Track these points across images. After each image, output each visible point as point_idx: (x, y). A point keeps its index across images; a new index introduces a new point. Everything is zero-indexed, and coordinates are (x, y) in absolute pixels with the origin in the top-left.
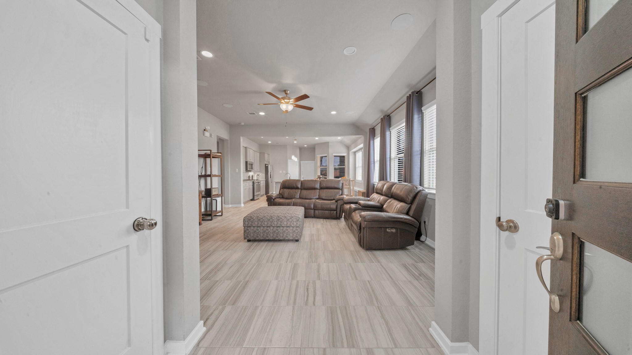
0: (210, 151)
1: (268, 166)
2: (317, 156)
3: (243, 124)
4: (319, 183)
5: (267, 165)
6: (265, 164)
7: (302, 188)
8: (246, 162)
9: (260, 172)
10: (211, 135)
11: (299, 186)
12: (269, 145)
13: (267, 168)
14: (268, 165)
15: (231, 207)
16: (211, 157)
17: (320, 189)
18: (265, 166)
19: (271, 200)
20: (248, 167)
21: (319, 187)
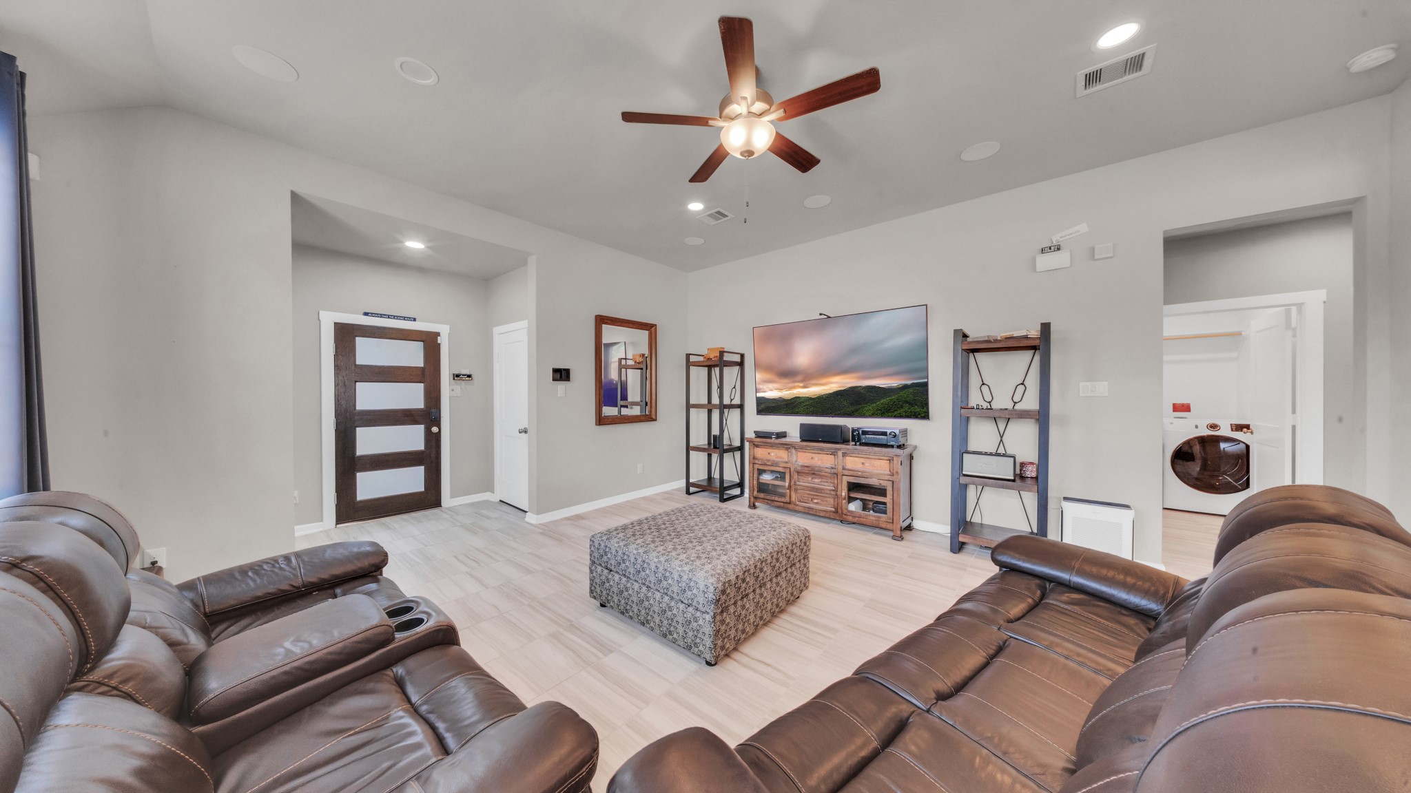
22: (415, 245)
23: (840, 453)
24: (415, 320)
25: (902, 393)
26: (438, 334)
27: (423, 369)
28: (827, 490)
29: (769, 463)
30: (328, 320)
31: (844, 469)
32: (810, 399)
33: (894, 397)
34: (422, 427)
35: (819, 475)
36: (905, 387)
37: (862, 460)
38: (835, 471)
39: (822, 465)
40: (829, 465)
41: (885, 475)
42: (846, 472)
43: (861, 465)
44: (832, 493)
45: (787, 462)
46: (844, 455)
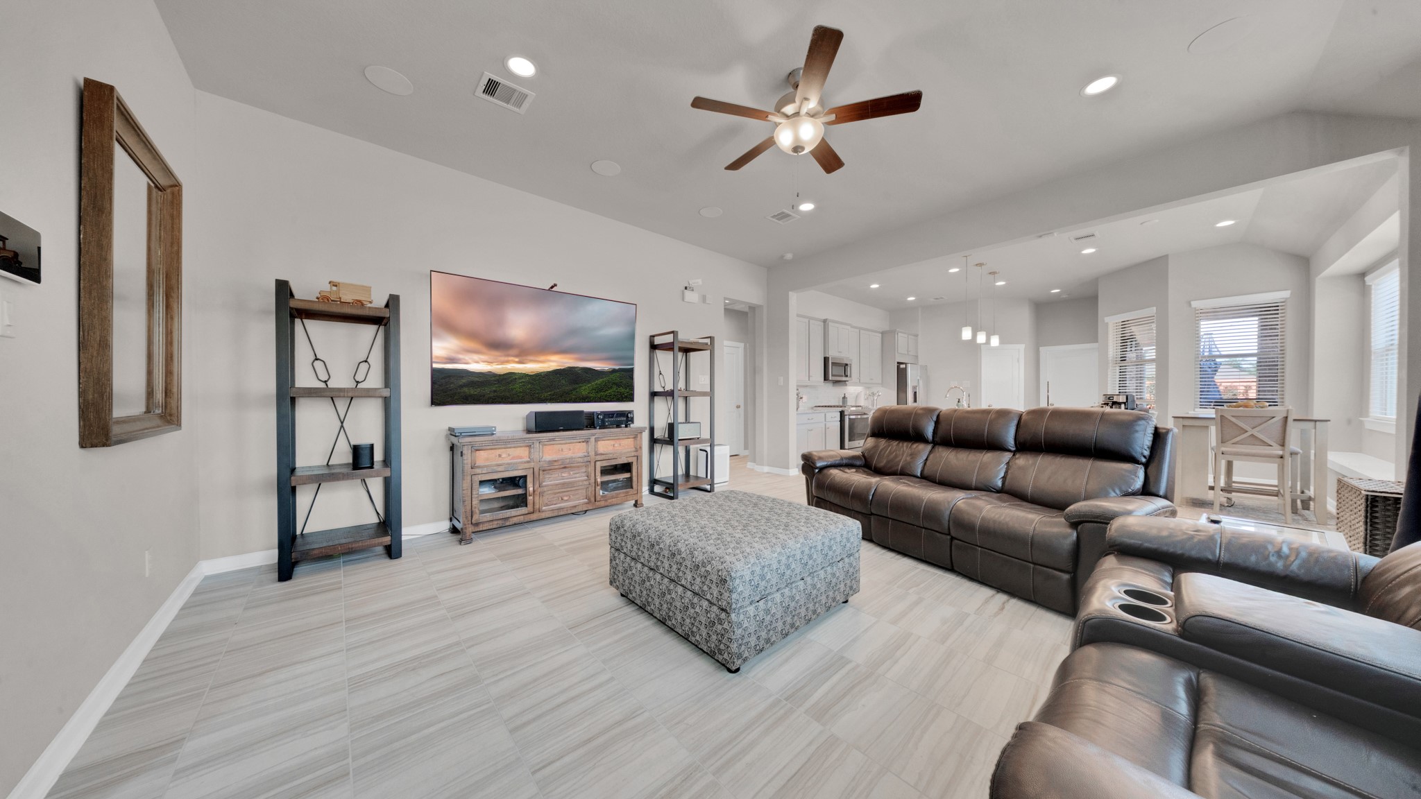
0: (672, 335)
1: (905, 369)
2: (1107, 319)
3: (789, 256)
4: (1015, 422)
5: (902, 366)
6: (898, 363)
7: (937, 439)
8: (826, 360)
9: (882, 384)
10: (704, 299)
11: (929, 431)
12: (912, 308)
13: (901, 374)
14: (906, 364)
15: (768, 473)
16: (676, 349)
17: (1014, 453)
18: (898, 367)
19: (814, 472)
20: (835, 371)
21: (1010, 441)
23: (593, 439)
25: (612, 376)
28: (579, 481)
29: (500, 469)
31: (596, 454)
32: (526, 375)
35: (571, 467)
36: (614, 371)
37: (612, 442)
38: (588, 459)
39: (574, 456)
40: (581, 454)
41: (631, 452)
42: (598, 458)
43: (611, 448)
44: (585, 483)
45: (528, 462)
46: (597, 440)
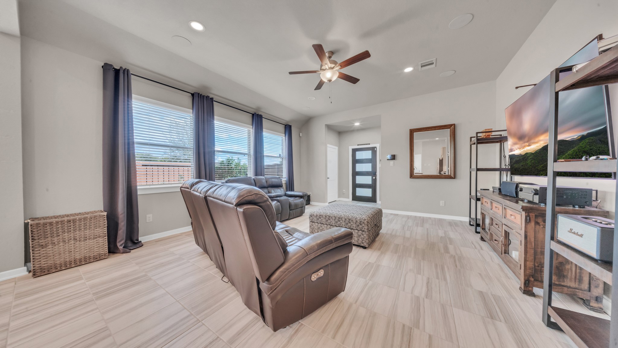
22: (357, 124)
24: (369, 144)
26: (376, 147)
27: (371, 159)
28: (499, 234)
30: (351, 148)
33: (575, 148)
34: (371, 177)
40: (500, 215)
42: (504, 222)
45: (489, 210)
46: (505, 207)
